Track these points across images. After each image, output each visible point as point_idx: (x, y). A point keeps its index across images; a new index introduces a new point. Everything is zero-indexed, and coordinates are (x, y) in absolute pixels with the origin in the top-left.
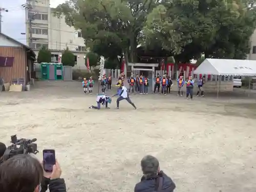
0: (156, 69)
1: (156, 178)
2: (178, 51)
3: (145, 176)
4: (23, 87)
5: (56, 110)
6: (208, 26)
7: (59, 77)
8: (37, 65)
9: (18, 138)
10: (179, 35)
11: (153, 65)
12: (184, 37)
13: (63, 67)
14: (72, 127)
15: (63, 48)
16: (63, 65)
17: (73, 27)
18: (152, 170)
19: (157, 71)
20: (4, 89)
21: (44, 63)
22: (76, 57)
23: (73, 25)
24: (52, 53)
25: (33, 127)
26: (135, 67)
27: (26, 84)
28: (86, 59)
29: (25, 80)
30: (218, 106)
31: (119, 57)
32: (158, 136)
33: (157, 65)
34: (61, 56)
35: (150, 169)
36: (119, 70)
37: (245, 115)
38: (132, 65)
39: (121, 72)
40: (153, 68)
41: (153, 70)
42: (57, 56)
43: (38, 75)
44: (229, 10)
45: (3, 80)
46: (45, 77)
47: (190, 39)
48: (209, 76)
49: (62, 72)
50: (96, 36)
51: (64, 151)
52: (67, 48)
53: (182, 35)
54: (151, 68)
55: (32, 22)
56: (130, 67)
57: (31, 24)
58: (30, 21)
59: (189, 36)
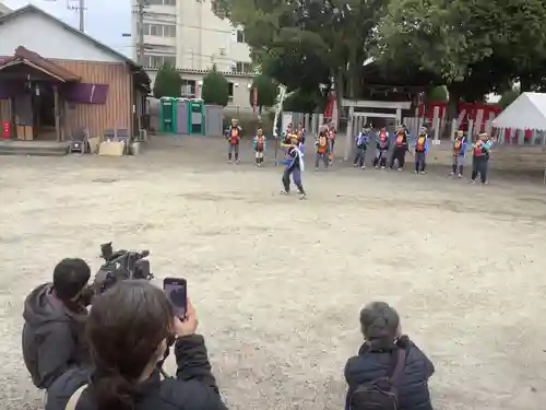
0: (405, 113)
1: (391, 351)
2: (457, 73)
3: (370, 343)
5: (189, 196)
6: (534, 16)
7: (197, 129)
8: (153, 102)
9: (116, 249)
10: (463, 38)
11: (399, 106)
12: (478, 41)
13: (204, 107)
14: (218, 233)
15: (206, 66)
16: (206, 103)
17: (227, 20)
18: (384, 332)
19: (405, 118)
20: (88, 150)
21: (168, 98)
22: (232, 84)
23: (227, 16)
24: (184, 78)
25: (145, 229)
26: (357, 109)
28: (252, 91)
29: (129, 133)
31: (323, 86)
34: (201, 83)
35: (380, 329)
36: (321, 117)
38: (352, 104)
39: (325, 122)
40: (399, 112)
41: (398, 116)
42: (193, 83)
43: (156, 123)
45: (87, 131)
46: (169, 128)
47: (489, 46)
48: (528, 132)
49: (203, 118)
50: (276, 39)
51: (204, 280)
52: (214, 67)
53: (471, 37)
54: (393, 111)
55: (144, 10)
56: (347, 109)
57: (142, 14)
58: (141, 7)
59: (487, 40)
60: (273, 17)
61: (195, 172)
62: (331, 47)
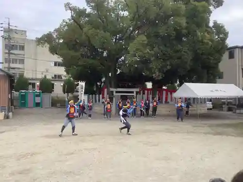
0: (137, 93)
2: (157, 75)
4: (5, 115)
5: (47, 136)
6: (185, 53)
10: (159, 62)
11: (135, 90)
12: (163, 63)
13: (42, 94)
14: (72, 154)
16: (42, 92)
19: (138, 95)
21: (23, 91)
22: (53, 84)
25: (32, 155)
26: (117, 92)
27: (9, 112)
29: (7, 108)
30: (204, 127)
32: (167, 159)
33: (138, 90)
36: (101, 96)
37: (233, 134)
38: (114, 90)
39: (103, 98)
40: (135, 93)
41: (134, 94)
44: (202, 40)
47: (169, 65)
49: (42, 99)
53: (162, 62)
54: (133, 92)
55: (11, 52)
56: (112, 92)
57: (9, 54)
58: (9, 51)
59: (168, 63)
60: (78, 54)
61: (45, 125)
62: (104, 66)
